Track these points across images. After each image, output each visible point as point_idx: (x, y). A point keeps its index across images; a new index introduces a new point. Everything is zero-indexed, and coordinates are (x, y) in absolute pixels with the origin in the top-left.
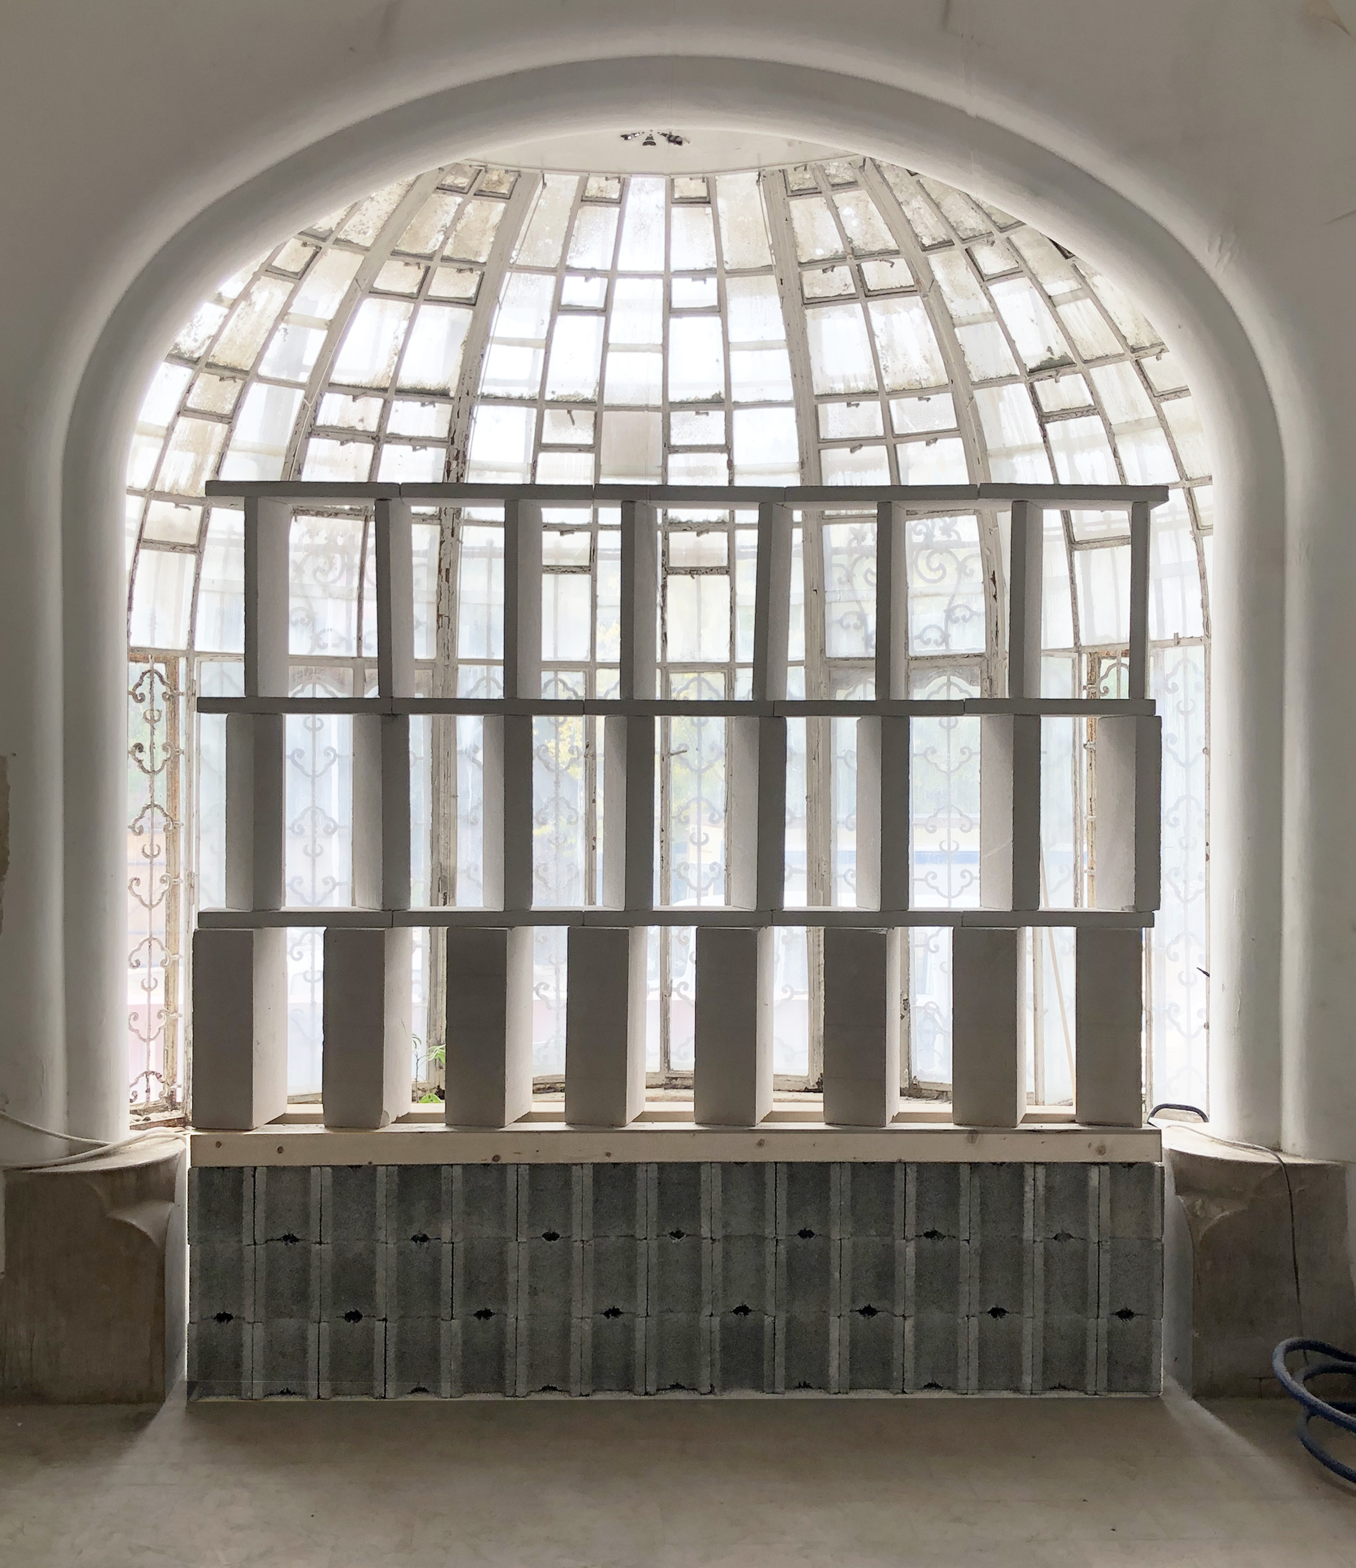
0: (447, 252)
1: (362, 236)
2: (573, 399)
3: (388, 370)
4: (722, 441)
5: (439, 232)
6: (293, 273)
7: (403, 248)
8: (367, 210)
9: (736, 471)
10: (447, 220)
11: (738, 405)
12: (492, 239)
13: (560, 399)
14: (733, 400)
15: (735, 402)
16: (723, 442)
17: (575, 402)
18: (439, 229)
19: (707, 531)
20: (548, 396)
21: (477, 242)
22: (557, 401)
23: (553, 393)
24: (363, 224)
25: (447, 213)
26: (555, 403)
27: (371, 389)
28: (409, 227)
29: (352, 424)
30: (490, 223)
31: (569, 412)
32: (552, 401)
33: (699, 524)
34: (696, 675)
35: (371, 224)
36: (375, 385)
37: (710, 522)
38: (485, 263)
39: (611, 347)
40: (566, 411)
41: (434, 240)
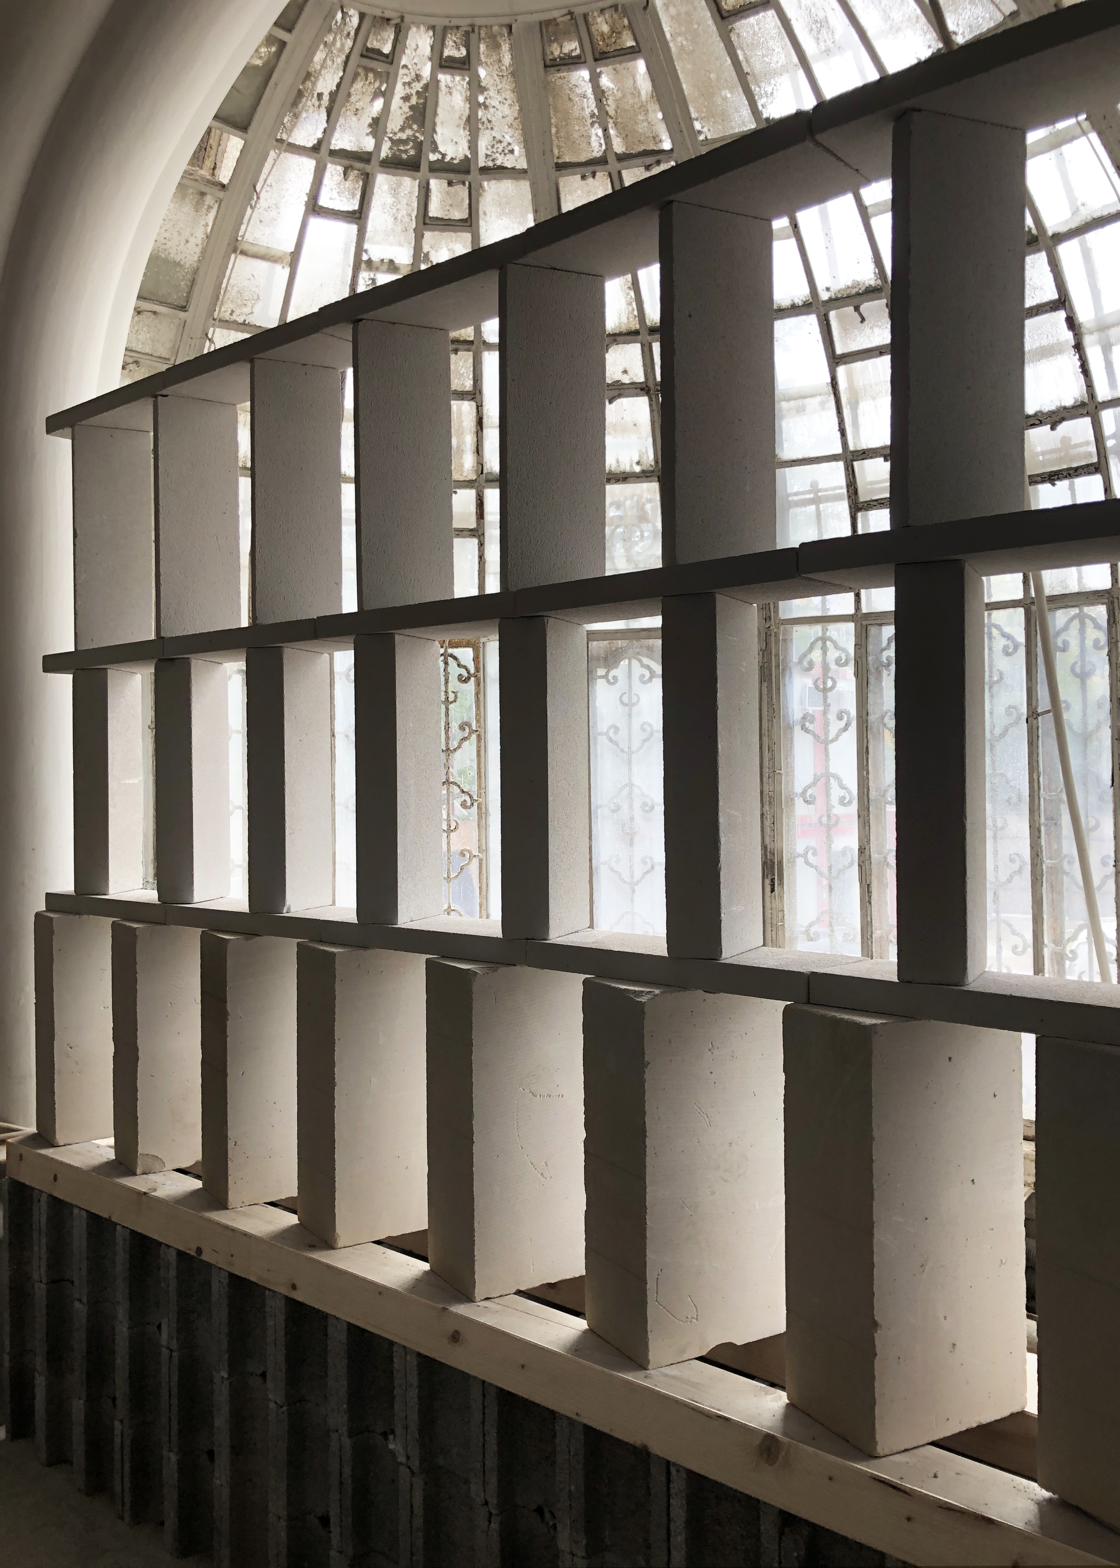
0: (619, 146)
1: (509, 156)
2: (854, 291)
3: (630, 309)
4: (1052, 295)
5: (592, 124)
6: (460, 220)
7: (567, 159)
8: (490, 121)
9: (1083, 330)
10: (590, 105)
11: (1059, 238)
12: (660, 115)
13: (840, 296)
14: (1050, 233)
15: (1054, 235)
16: (1055, 296)
17: (858, 294)
18: (590, 121)
19: (1063, 419)
20: (824, 296)
21: (645, 124)
22: (837, 299)
23: (828, 289)
24: (500, 142)
25: (584, 96)
26: (837, 301)
27: (621, 334)
28: (554, 130)
29: (617, 378)
30: (643, 93)
31: (857, 309)
32: (831, 300)
33: (1052, 413)
34: (1076, 611)
35: (508, 139)
36: (624, 329)
37: (1065, 408)
38: (672, 150)
39: (870, 210)
40: (852, 308)
41: (594, 138)
